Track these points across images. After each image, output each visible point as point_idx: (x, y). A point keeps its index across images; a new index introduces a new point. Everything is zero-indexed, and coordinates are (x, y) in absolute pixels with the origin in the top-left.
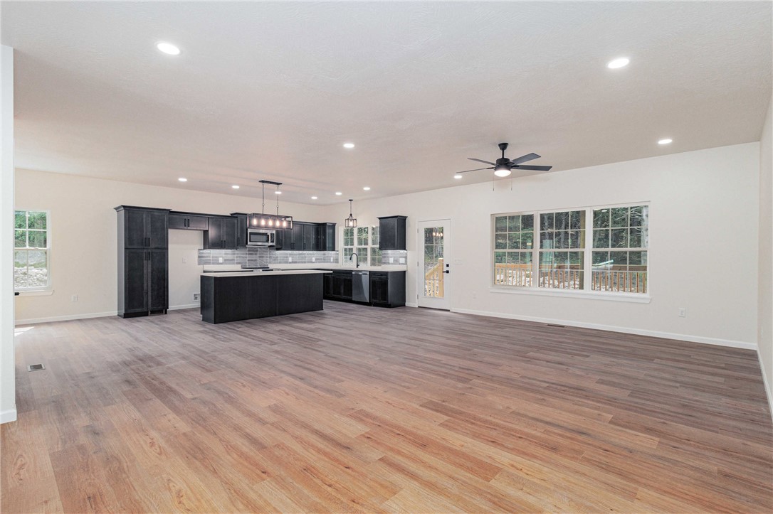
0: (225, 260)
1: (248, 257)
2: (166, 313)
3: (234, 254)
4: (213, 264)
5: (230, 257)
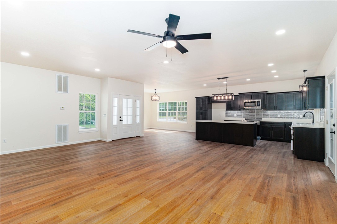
0: (237, 115)
1: (250, 114)
4: (232, 117)
5: (240, 114)
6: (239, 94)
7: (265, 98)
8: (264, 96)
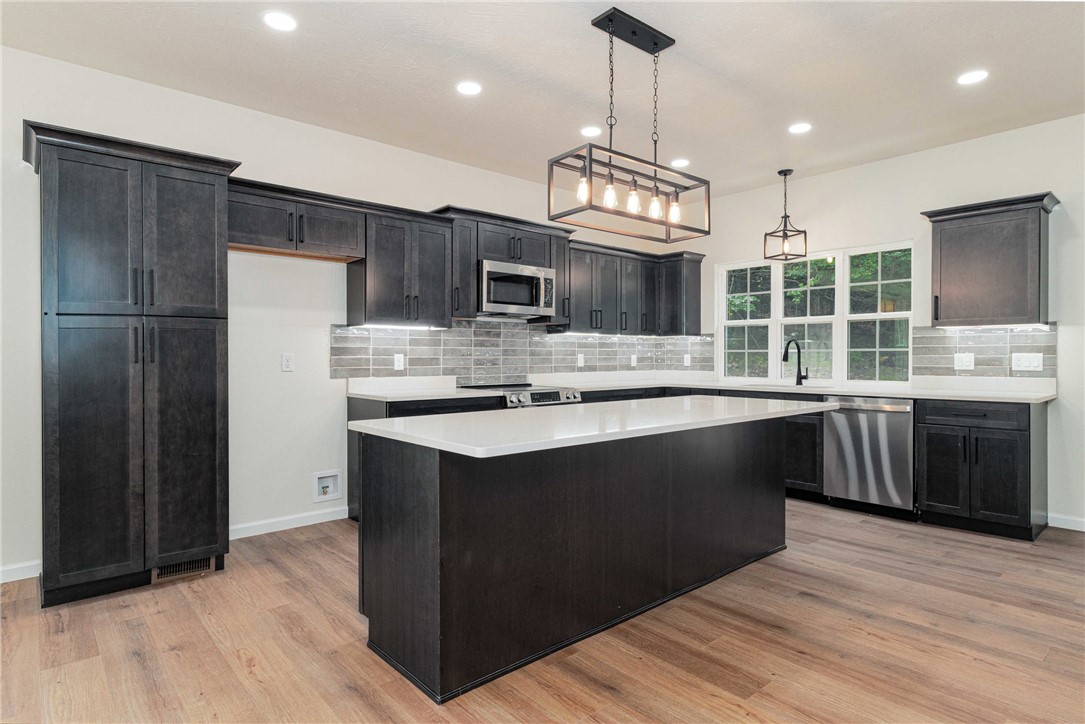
0: (413, 362)
1: (477, 353)
2: (220, 567)
3: (437, 343)
4: (378, 373)
5: (424, 352)
7: (563, 262)
8: (560, 252)
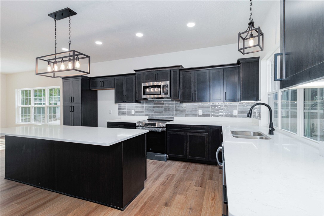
0: (136, 112)
3: (143, 107)
4: (128, 115)
5: (140, 109)
6: (134, 72)
7: (176, 77)
8: (175, 74)
